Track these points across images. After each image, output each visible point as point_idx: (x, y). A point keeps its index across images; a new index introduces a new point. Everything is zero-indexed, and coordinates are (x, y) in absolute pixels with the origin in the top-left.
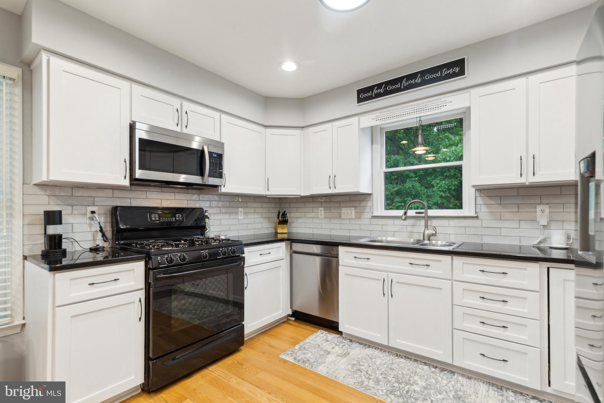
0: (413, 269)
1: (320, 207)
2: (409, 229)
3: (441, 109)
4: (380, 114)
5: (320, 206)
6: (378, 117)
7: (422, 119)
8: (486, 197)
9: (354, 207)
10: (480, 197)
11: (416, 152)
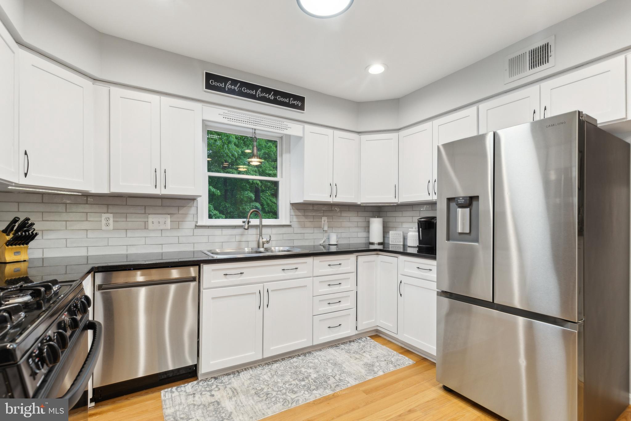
0: (285, 274)
1: (105, 213)
2: (238, 238)
3: (283, 131)
4: (228, 113)
5: (105, 210)
6: (225, 114)
7: (257, 132)
8: (297, 209)
9: (169, 214)
10: (292, 209)
11: (251, 163)
